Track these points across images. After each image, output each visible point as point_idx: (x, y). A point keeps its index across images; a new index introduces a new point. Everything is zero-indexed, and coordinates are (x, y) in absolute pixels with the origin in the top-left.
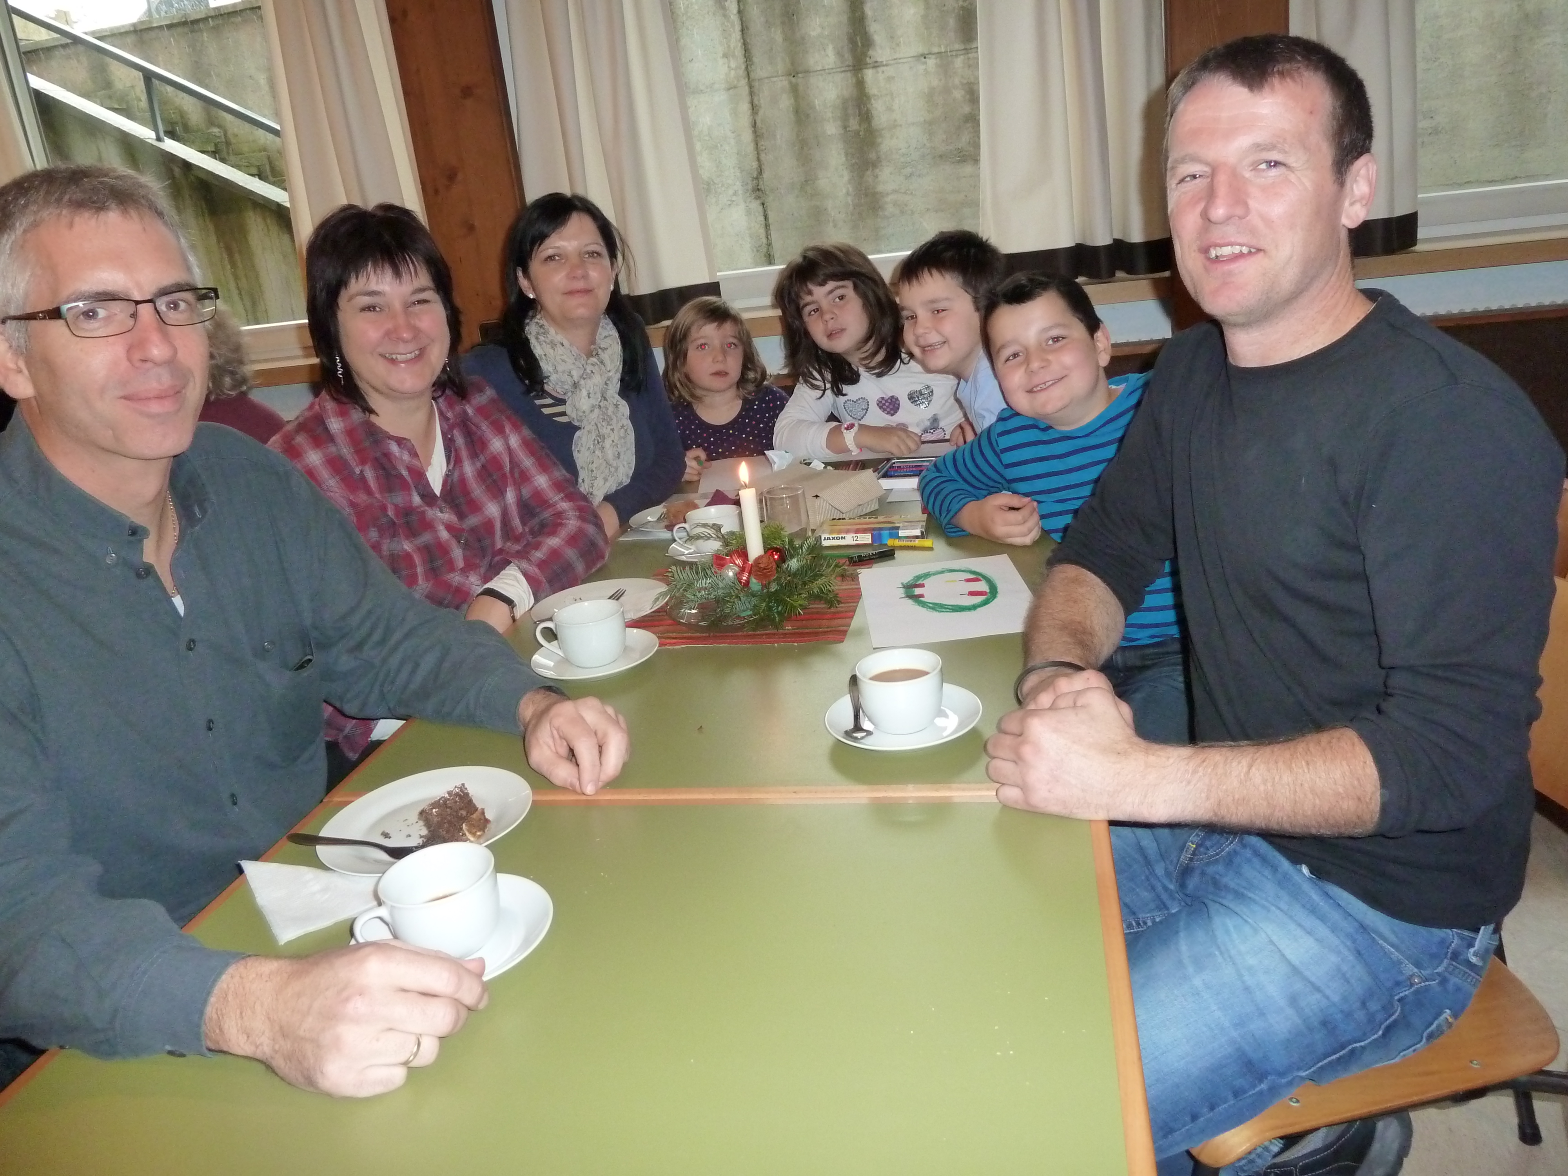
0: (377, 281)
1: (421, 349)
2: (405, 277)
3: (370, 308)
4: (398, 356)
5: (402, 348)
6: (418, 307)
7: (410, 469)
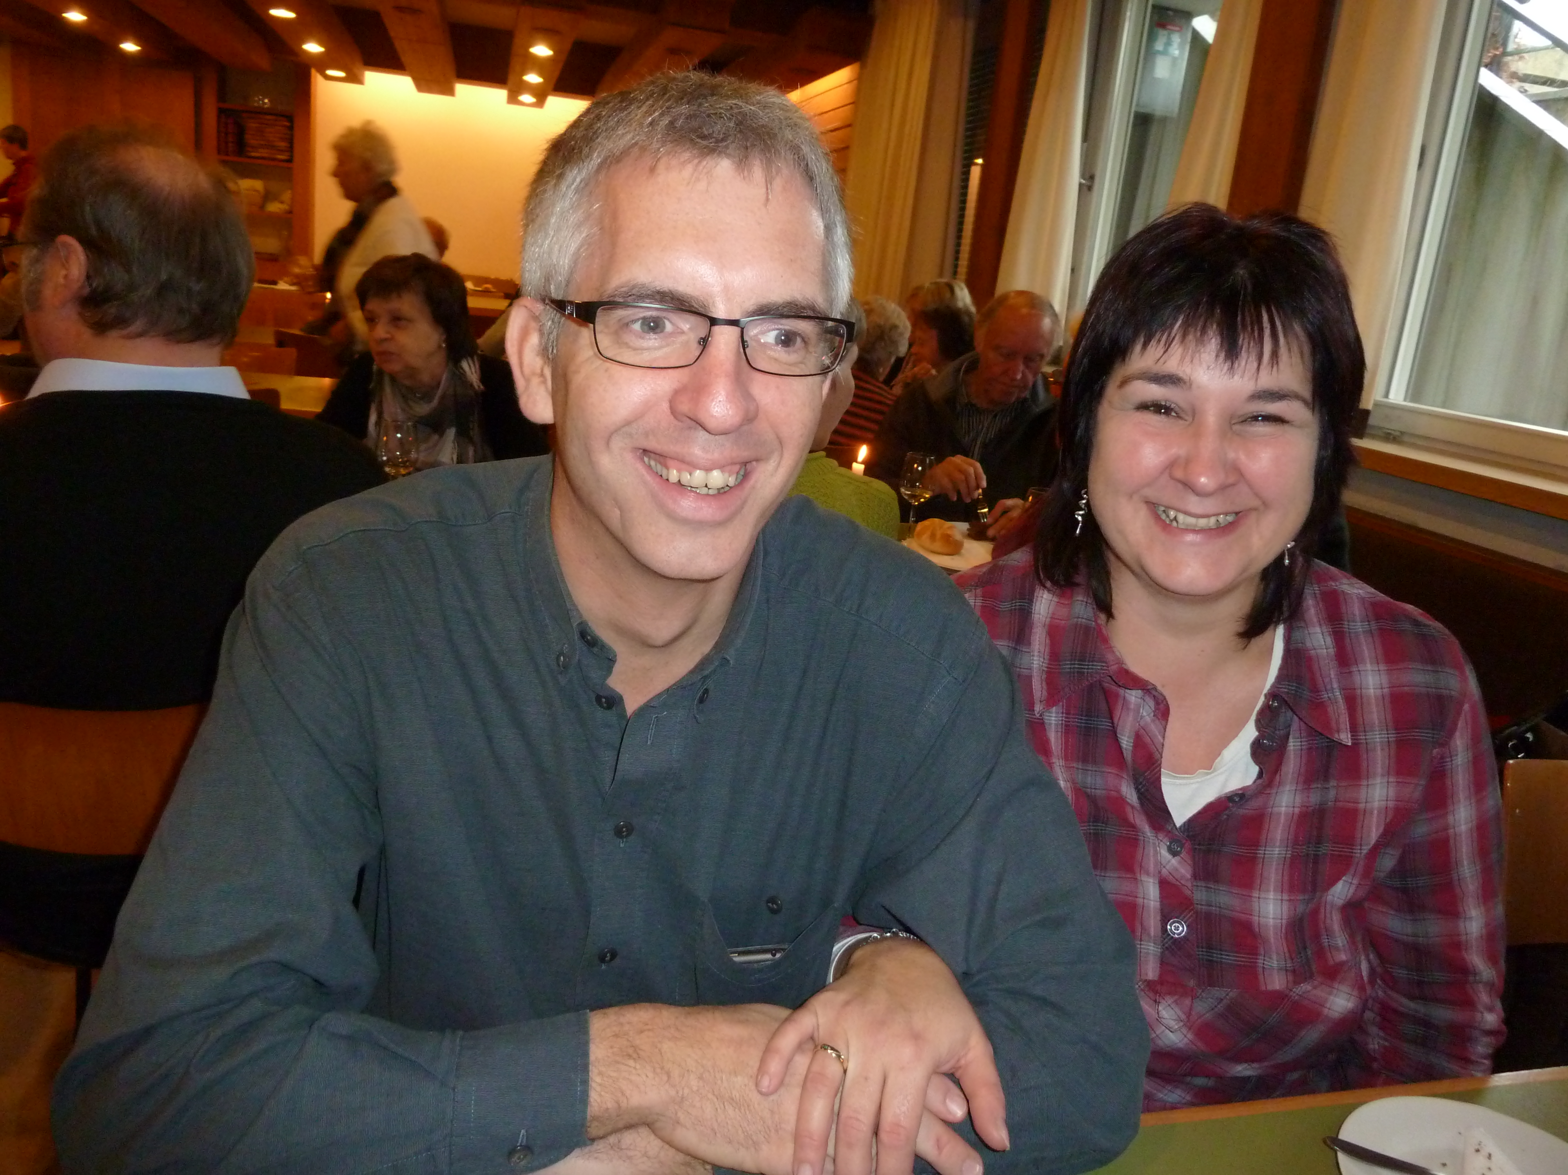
0: (1182, 359)
1: (1237, 513)
2: (1247, 360)
3: (1159, 408)
4: (1181, 517)
5: (1194, 504)
6: (1262, 429)
7: (1139, 741)
